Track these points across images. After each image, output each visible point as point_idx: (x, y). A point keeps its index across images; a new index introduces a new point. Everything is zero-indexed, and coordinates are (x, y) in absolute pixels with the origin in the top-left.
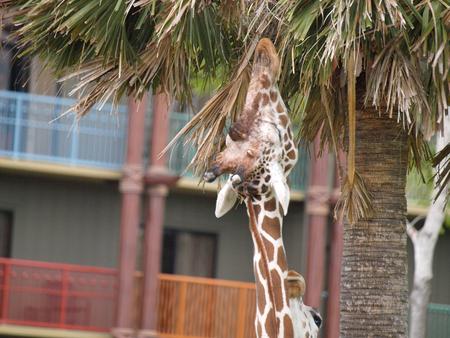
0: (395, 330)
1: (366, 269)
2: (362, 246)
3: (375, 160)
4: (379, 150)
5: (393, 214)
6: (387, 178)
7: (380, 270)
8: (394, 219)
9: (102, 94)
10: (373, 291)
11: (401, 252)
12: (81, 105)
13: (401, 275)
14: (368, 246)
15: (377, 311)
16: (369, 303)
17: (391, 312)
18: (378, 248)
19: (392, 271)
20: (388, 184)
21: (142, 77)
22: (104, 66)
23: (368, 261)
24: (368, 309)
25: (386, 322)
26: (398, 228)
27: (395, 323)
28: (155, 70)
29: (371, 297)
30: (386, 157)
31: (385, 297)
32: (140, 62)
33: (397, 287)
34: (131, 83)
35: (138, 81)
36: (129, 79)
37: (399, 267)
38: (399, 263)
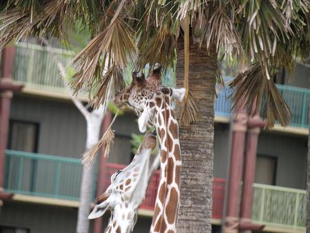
0: (205, 196)
1: (187, 155)
2: (185, 139)
3: (196, 83)
4: (199, 76)
5: (206, 119)
6: (203, 95)
7: (197, 156)
8: (207, 122)
9: (18, 33)
10: (192, 170)
11: (210, 144)
12: (3, 39)
13: (210, 159)
14: (189, 140)
15: (194, 182)
16: (189, 177)
17: (203, 183)
18: (195, 141)
19: (204, 157)
20: (204, 99)
21: (45, 22)
22: (21, 14)
23: (189, 149)
24: (188, 181)
25: (199, 190)
26: (208, 129)
27: (205, 191)
28: (53, 19)
29: (191, 173)
30: (203, 81)
31: (200, 174)
32: (44, 12)
33: (207, 167)
34: (38, 26)
35: (42, 25)
36: (37, 24)
37: (209, 154)
38: (209, 151)
